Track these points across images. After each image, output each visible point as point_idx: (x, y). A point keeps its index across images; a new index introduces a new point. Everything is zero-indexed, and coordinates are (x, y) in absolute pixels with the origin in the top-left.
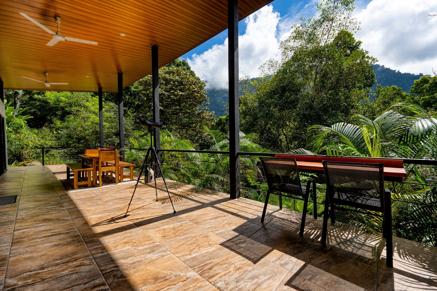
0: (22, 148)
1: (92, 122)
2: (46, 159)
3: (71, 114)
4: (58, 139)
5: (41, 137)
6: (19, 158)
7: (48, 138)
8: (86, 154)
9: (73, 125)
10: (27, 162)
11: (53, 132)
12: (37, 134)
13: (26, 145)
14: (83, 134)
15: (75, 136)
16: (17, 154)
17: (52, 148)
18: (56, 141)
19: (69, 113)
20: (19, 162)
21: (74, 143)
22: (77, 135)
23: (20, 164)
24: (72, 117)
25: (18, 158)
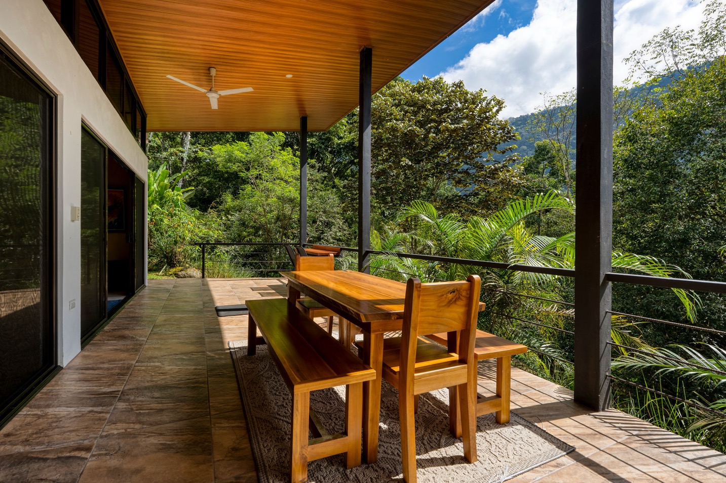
0: (176, 242)
1: (279, 198)
2: (208, 264)
3: (248, 183)
4: (228, 227)
5: (204, 222)
6: (171, 261)
7: (213, 225)
8: (297, 273)
9: (249, 203)
10: (180, 268)
11: (222, 218)
12: (198, 218)
13: (180, 237)
14: (263, 220)
15: (252, 223)
16: (168, 253)
17: (218, 243)
18: (225, 231)
19: (245, 181)
20: (170, 268)
21: (248, 236)
22: (255, 222)
23: (171, 273)
24: (248, 188)
25: (168, 260)
